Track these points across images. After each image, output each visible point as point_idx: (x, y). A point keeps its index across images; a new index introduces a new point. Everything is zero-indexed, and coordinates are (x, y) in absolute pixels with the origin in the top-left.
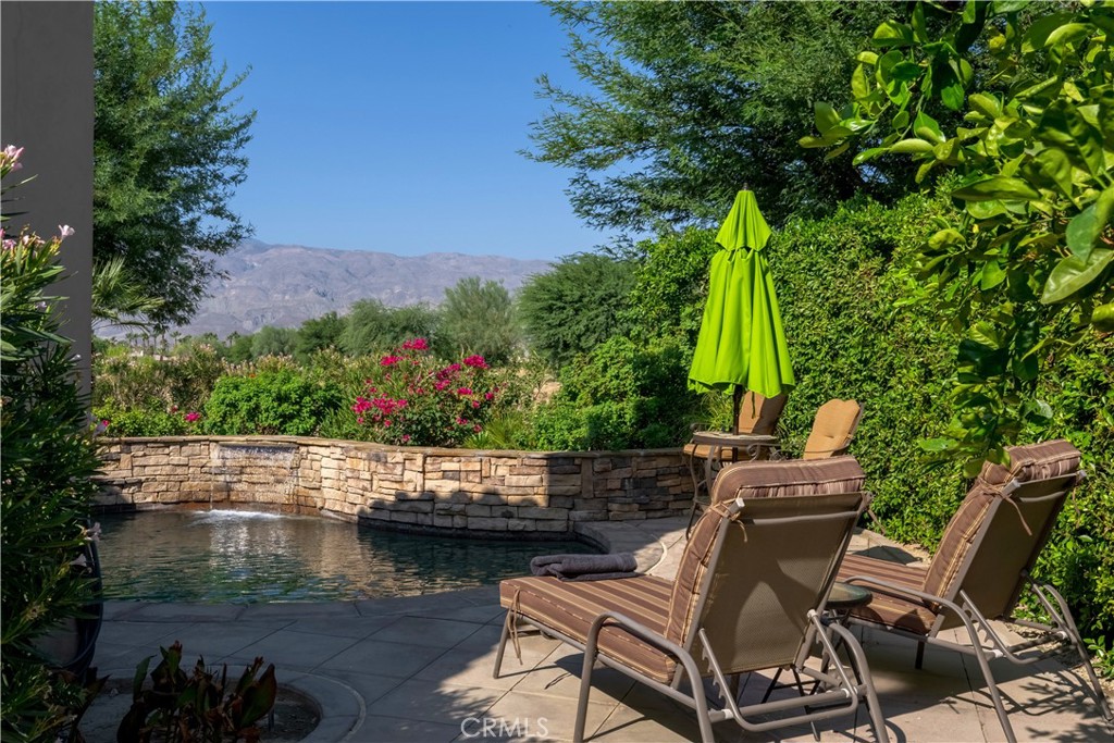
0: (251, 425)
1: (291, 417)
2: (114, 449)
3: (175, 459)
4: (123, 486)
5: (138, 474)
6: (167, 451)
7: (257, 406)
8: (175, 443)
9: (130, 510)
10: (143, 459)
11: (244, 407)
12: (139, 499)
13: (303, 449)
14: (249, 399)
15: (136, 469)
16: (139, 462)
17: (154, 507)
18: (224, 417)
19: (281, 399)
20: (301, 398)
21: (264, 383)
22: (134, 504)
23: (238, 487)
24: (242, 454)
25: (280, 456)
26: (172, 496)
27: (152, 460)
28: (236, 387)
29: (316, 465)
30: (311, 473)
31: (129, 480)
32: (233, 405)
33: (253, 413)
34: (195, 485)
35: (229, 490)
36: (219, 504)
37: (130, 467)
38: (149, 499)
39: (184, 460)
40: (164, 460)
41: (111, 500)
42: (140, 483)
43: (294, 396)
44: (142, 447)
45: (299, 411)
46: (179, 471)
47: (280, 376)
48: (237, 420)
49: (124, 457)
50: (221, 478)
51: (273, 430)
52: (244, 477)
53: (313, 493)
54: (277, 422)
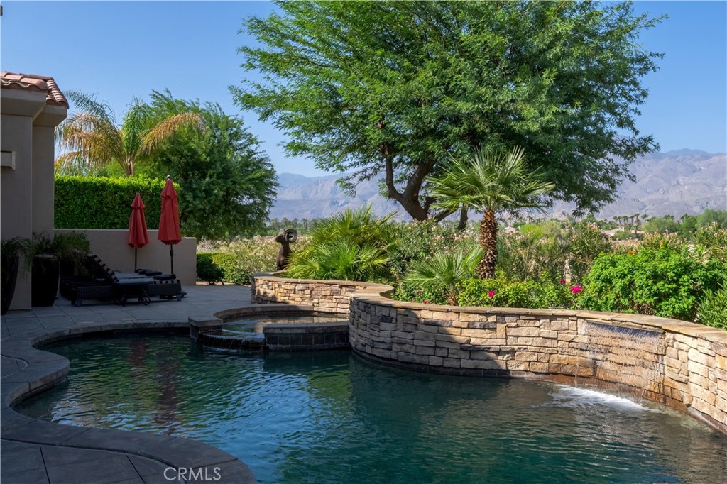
0: (625, 302)
1: (667, 296)
2: (492, 319)
3: (545, 332)
4: (499, 353)
5: (512, 344)
6: (537, 323)
7: (632, 283)
8: (545, 317)
9: (503, 376)
10: (516, 329)
11: (618, 284)
12: (512, 366)
13: (669, 336)
14: (624, 276)
15: (510, 338)
16: (513, 332)
17: (525, 376)
18: (600, 292)
19: (656, 277)
20: (679, 276)
21: (640, 258)
22: (507, 371)
23: (607, 365)
24: (606, 333)
25: (648, 339)
26: (541, 367)
27: (524, 331)
28: (613, 264)
29: (683, 355)
30: (677, 364)
31: (504, 348)
32: (608, 281)
33: (627, 290)
34: (562, 358)
35: (595, 368)
36: (584, 380)
37: (504, 336)
38: (521, 368)
39: (553, 334)
40: (535, 332)
41: (487, 365)
42: (513, 352)
43: (670, 274)
44: (515, 318)
45: (676, 291)
46: (549, 343)
47: (659, 254)
48: (611, 296)
49: (500, 327)
50: (587, 354)
51: (641, 310)
52: (609, 356)
53: (679, 386)
54: (652, 300)
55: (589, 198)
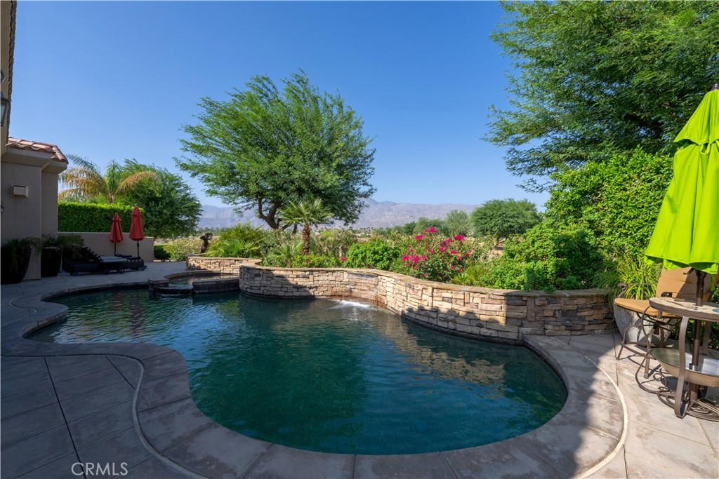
0: (363, 264)
1: (379, 261)
2: (307, 273)
3: (330, 278)
4: (310, 288)
5: (316, 284)
6: (327, 274)
7: (366, 255)
8: (330, 271)
9: (313, 298)
10: (318, 277)
11: (360, 256)
12: (316, 293)
13: (379, 277)
14: (362, 253)
15: (315, 281)
16: (316, 278)
17: (322, 297)
18: (353, 260)
19: (375, 253)
20: (383, 252)
21: (369, 246)
22: (314, 296)
23: (356, 291)
24: (355, 277)
25: (370, 278)
26: (329, 293)
27: (321, 278)
28: (358, 248)
29: (384, 285)
30: (382, 288)
31: (313, 286)
32: (356, 255)
33: (364, 259)
34: (337, 289)
35: (351, 292)
36: (347, 298)
37: (313, 281)
38: (320, 294)
39: (334, 279)
40: (326, 278)
41: (305, 294)
42: (317, 287)
43: (380, 252)
44: (317, 272)
45: (382, 258)
46: (332, 282)
47: (376, 243)
48: (357, 261)
49: (311, 276)
50: (348, 286)
51: (369, 267)
52: (357, 287)
53: (383, 297)
54: (373, 263)
55: (349, 218)
